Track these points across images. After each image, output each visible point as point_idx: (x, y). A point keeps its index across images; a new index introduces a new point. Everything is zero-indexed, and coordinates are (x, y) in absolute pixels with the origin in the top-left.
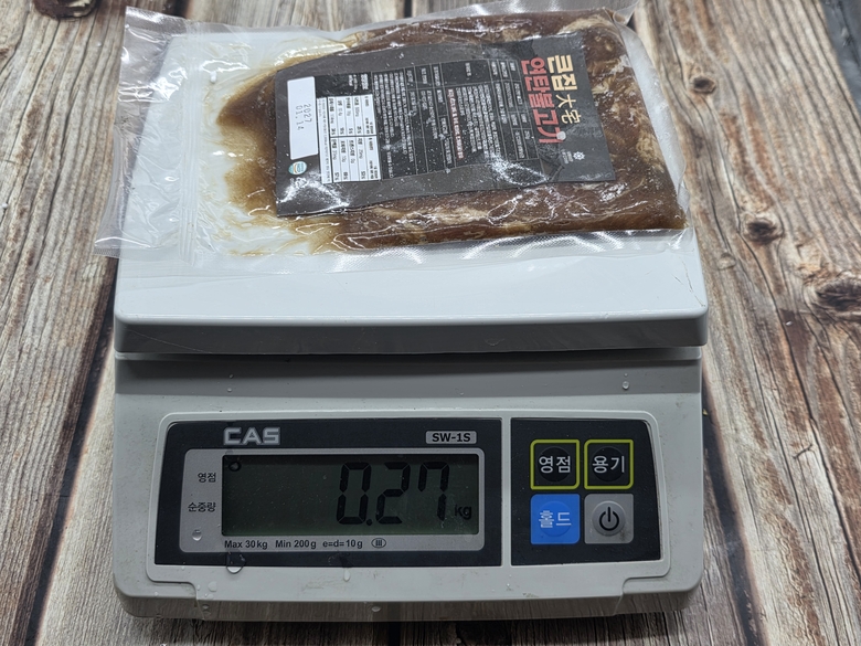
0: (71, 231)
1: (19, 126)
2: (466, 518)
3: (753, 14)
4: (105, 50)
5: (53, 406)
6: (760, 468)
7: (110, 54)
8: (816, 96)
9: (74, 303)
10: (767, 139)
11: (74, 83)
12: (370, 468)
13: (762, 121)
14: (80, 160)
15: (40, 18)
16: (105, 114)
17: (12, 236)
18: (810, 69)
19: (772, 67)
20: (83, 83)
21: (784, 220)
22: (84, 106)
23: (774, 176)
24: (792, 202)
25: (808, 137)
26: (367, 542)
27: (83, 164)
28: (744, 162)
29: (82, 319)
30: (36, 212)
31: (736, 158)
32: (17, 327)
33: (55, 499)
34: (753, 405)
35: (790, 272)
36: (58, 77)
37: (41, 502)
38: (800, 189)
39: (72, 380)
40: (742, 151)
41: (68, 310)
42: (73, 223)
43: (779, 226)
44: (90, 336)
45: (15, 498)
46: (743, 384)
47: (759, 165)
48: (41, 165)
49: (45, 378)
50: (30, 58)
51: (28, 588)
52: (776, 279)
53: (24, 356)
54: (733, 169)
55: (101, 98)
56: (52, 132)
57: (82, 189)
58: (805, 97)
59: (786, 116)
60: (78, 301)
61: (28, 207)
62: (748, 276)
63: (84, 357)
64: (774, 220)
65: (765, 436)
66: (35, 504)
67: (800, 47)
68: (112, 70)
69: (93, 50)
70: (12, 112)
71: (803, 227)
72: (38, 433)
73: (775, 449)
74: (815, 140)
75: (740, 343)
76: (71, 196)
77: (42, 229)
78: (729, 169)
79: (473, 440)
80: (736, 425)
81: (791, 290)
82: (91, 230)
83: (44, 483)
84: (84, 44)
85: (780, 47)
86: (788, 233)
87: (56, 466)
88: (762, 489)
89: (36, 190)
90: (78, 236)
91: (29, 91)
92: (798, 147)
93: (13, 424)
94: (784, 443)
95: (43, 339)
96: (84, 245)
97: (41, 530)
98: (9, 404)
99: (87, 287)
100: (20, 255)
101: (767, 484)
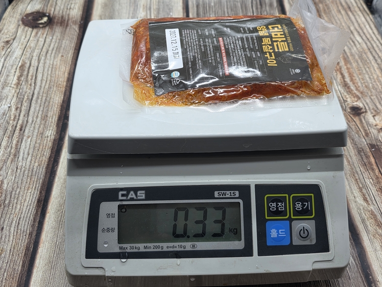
0: (40, 116)
1: (15, 72)
2: (235, 234)
3: (342, 20)
4: (53, 40)
5: (32, 192)
6: (368, 214)
7: (56, 42)
8: (374, 53)
9: (41, 147)
10: (354, 72)
11: (40, 54)
12: (188, 210)
13: (351, 64)
14: (43, 86)
15: (24, 28)
16: (54, 67)
17: (12, 118)
18: (370, 42)
19: (353, 42)
20: (44, 54)
21: (366, 105)
22: (45, 63)
23: (359, 87)
24: (368, 98)
25: (372, 70)
26: (188, 246)
27: (44, 88)
28: (345, 81)
29: (45, 154)
30: (23, 108)
31: (341, 80)
32: (15, 158)
33: (34, 234)
34: (361, 186)
35: (371, 127)
36: (33, 51)
37: (27, 236)
38: (371, 92)
39: (41, 180)
40: (343, 77)
41: (38, 150)
42: (40, 113)
43: (364, 108)
44: (49, 161)
45: (15, 234)
46: (355, 177)
47: (351, 82)
48: (25, 88)
49: (29, 180)
50: (20, 44)
51: (22, 276)
52: (365, 130)
53: (19, 171)
54: (340, 85)
55: (52, 60)
56: (30, 74)
57: (44, 98)
58: (369, 54)
59: (361, 61)
60: (43, 146)
61: (20, 106)
62: (352, 129)
63: (46, 170)
64: (361, 105)
65: (368, 199)
66: (25, 237)
67: (364, 33)
68: (57, 48)
69: (48, 40)
70: (12, 66)
71: (375, 108)
72: (26, 204)
73: (374, 205)
74: (376, 71)
75: (351, 159)
76: (39, 101)
77: (26, 115)
78: (338, 84)
79: (237, 195)
80: (354, 195)
81: (372, 135)
82: (49, 116)
83: (29, 227)
84: (44, 38)
85: (356, 34)
86: (368, 111)
87: (35, 219)
88: (370, 223)
89: (23, 99)
90: (43, 118)
91: (20, 57)
92: (368, 74)
93: (14, 200)
94: (378, 202)
95: (27, 163)
96: (46, 122)
97: (27, 249)
98: (12, 192)
99: (47, 140)
100: (16, 127)
101: (372, 221)
